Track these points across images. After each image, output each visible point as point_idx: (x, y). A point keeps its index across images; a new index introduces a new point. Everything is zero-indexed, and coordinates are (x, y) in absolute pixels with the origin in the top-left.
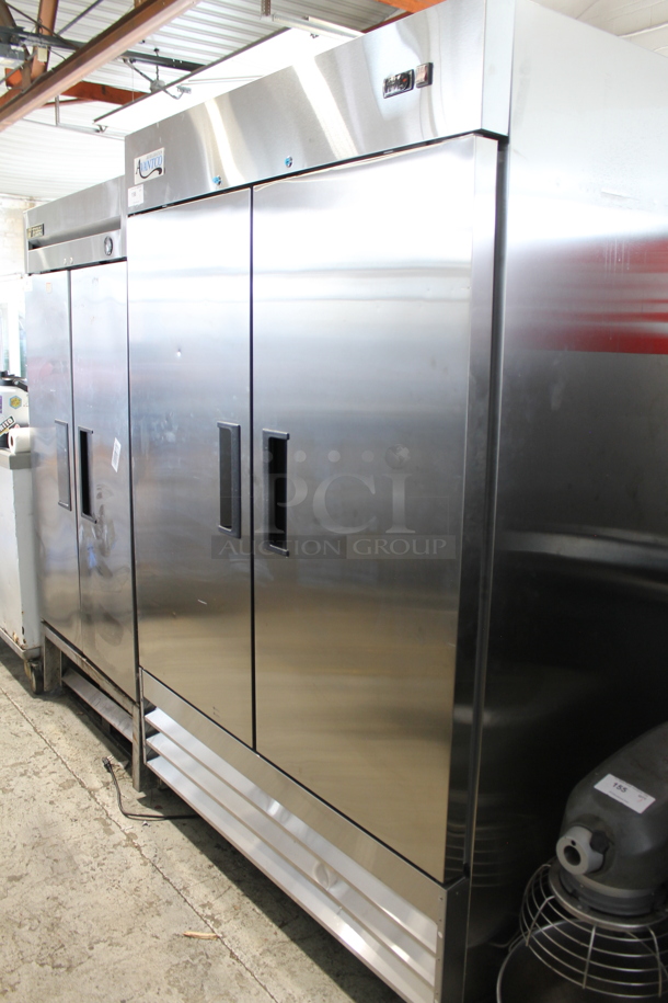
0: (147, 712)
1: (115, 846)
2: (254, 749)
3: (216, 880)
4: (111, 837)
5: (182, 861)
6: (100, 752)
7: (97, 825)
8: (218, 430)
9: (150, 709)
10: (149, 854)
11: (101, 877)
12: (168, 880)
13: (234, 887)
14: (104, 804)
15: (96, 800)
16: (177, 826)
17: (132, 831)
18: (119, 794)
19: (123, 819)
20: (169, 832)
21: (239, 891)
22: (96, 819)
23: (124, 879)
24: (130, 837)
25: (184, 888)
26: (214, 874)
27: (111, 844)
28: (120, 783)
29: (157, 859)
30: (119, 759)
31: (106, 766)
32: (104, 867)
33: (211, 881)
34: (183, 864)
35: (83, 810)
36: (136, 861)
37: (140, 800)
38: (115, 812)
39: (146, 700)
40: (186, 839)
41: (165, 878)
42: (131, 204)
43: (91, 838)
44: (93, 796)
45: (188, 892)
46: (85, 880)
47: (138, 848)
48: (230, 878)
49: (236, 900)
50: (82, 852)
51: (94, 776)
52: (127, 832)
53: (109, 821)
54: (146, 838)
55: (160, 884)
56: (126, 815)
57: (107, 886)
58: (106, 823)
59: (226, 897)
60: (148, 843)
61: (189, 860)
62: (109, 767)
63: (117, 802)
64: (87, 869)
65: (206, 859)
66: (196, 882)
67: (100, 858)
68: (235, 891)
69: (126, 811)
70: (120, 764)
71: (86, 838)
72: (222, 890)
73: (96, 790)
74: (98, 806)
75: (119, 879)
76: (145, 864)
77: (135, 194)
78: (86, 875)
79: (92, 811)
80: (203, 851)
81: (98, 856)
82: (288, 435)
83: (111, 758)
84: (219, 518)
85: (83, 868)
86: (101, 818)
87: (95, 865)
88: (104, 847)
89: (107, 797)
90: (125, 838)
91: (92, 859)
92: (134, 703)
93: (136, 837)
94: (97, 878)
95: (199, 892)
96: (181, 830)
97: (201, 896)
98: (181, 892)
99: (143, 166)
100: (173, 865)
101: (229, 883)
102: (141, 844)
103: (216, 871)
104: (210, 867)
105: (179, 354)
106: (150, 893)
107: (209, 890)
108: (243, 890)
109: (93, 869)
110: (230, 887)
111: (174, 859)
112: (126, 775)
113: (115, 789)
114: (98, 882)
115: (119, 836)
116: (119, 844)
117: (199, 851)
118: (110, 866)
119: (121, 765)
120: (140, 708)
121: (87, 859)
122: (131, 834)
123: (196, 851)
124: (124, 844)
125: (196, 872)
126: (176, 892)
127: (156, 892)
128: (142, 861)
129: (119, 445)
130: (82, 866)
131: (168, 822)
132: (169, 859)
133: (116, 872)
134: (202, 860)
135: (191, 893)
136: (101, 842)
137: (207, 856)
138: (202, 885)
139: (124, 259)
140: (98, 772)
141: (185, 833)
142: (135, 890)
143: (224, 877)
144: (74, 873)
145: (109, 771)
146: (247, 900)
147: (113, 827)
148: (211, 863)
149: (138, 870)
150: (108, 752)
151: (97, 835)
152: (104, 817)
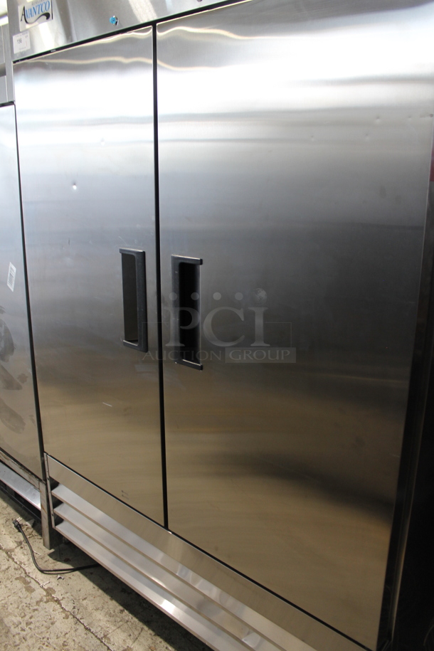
0: (53, 488)
1: (38, 603)
2: (166, 527)
3: (129, 623)
4: (33, 594)
5: (97, 609)
6: (9, 514)
7: (19, 584)
8: (120, 256)
9: (55, 485)
10: (69, 608)
11: (31, 637)
12: (90, 630)
13: (146, 628)
14: (21, 563)
15: (13, 559)
16: (86, 575)
17: (49, 585)
18: (32, 552)
19: (40, 576)
20: (80, 583)
21: (151, 632)
22: (17, 579)
23: (52, 635)
24: (49, 591)
25: (105, 636)
26: (127, 618)
27: (34, 601)
28: (31, 541)
29: (76, 610)
30: (26, 519)
31: (16, 527)
32: (32, 626)
33: (126, 626)
34: (99, 611)
35: (4, 571)
36: (59, 616)
37: (50, 555)
38: (31, 569)
39: (51, 479)
40: (96, 588)
41: (86, 629)
42: (16, 51)
43: (16, 598)
44: (10, 556)
45: (109, 639)
46: (18, 642)
47: (58, 601)
48: (141, 620)
49: (150, 641)
50: (10, 614)
51: (7, 537)
52: (46, 587)
53: (28, 579)
54: (63, 592)
55: (83, 635)
56: (42, 571)
57: (38, 645)
58: (25, 580)
59: (141, 639)
60: (66, 596)
61: (103, 608)
62: (19, 527)
63: (31, 560)
64: (17, 630)
65: (117, 604)
66: (114, 628)
67: (27, 617)
68: (148, 632)
69: (43, 569)
70: (27, 523)
71: (12, 599)
72: (136, 633)
73: (12, 550)
74: (16, 566)
75: (47, 635)
76: (67, 617)
77: (20, 41)
78: (17, 637)
79: (11, 571)
80: (113, 597)
81: (25, 616)
82: (201, 261)
83: (19, 519)
84: (123, 333)
85: (14, 630)
86: (21, 577)
87: (23, 625)
88: (29, 606)
89: (21, 556)
90: (45, 593)
91: (19, 619)
92: (40, 480)
93: (54, 592)
94: (28, 637)
95: (118, 638)
96: (90, 579)
97: (121, 642)
98: (103, 639)
99: (28, 13)
100: (91, 614)
101: (140, 625)
102: (60, 598)
103: (127, 615)
104: (122, 611)
105: (75, 187)
106: (77, 646)
107: (126, 634)
108: (153, 630)
109: (23, 630)
110: (142, 629)
111: (90, 608)
112: (35, 533)
113: (27, 548)
114: (30, 642)
115: (39, 593)
116: (41, 600)
117: (109, 597)
118: (37, 624)
119: (29, 524)
120: (46, 485)
121: (16, 619)
122: (49, 588)
123: (107, 598)
124: (45, 599)
125: (112, 619)
126: (99, 641)
127: (82, 644)
128: (64, 615)
129: (14, 269)
130: (12, 628)
131: (77, 573)
132: (86, 609)
133: (44, 629)
134: (114, 606)
135: (112, 640)
136: (24, 601)
137: (117, 601)
138: (118, 631)
139: (12, 103)
140: (10, 532)
141: (93, 581)
142: (64, 645)
143: (135, 619)
144: (7, 637)
145: (19, 531)
146: (159, 640)
147: (33, 584)
148: (121, 608)
149: (63, 625)
150: (16, 514)
151: (20, 594)
152: (23, 575)
